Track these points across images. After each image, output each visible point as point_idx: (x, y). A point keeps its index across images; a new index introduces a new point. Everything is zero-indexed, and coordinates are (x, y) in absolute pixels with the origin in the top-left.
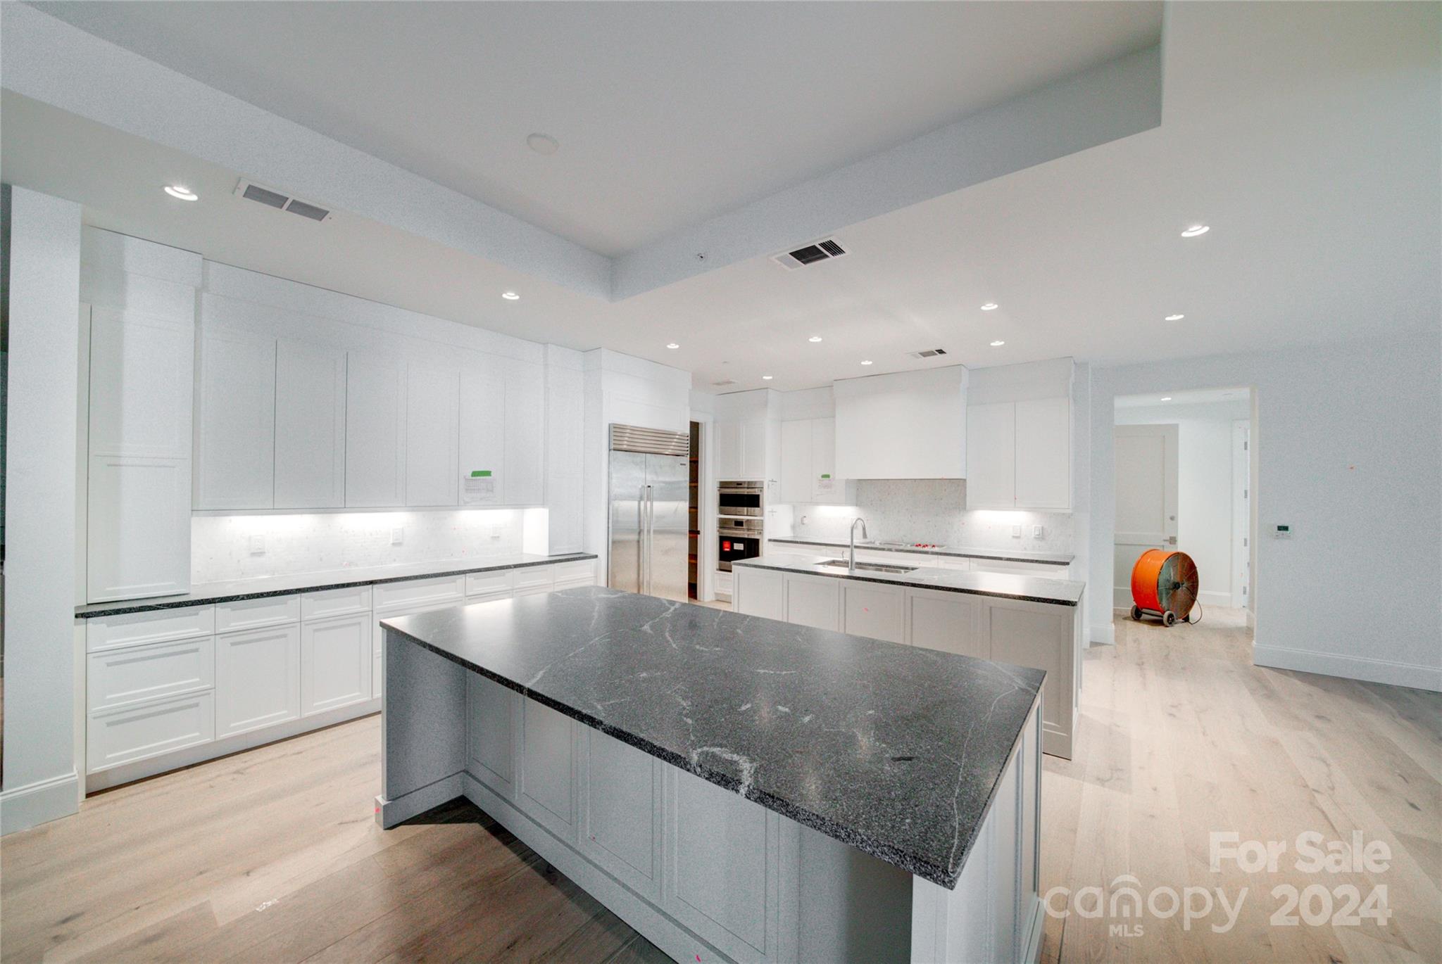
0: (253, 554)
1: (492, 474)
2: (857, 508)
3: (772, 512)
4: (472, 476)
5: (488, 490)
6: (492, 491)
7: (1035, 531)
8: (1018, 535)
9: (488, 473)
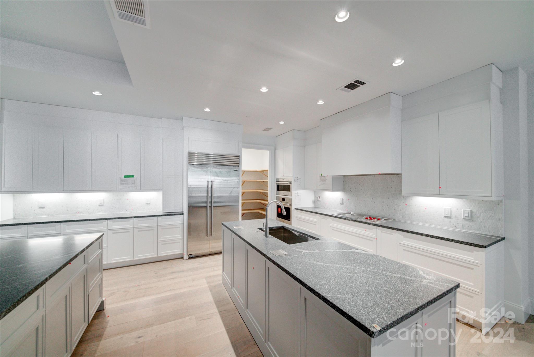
0: (40, 208)
1: (134, 177)
2: (343, 192)
3: (298, 194)
4: (124, 177)
5: (132, 184)
6: (134, 184)
7: (464, 214)
8: (449, 216)
9: (133, 176)
